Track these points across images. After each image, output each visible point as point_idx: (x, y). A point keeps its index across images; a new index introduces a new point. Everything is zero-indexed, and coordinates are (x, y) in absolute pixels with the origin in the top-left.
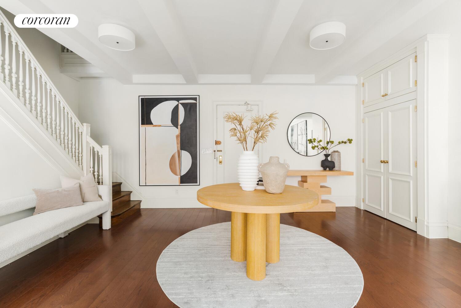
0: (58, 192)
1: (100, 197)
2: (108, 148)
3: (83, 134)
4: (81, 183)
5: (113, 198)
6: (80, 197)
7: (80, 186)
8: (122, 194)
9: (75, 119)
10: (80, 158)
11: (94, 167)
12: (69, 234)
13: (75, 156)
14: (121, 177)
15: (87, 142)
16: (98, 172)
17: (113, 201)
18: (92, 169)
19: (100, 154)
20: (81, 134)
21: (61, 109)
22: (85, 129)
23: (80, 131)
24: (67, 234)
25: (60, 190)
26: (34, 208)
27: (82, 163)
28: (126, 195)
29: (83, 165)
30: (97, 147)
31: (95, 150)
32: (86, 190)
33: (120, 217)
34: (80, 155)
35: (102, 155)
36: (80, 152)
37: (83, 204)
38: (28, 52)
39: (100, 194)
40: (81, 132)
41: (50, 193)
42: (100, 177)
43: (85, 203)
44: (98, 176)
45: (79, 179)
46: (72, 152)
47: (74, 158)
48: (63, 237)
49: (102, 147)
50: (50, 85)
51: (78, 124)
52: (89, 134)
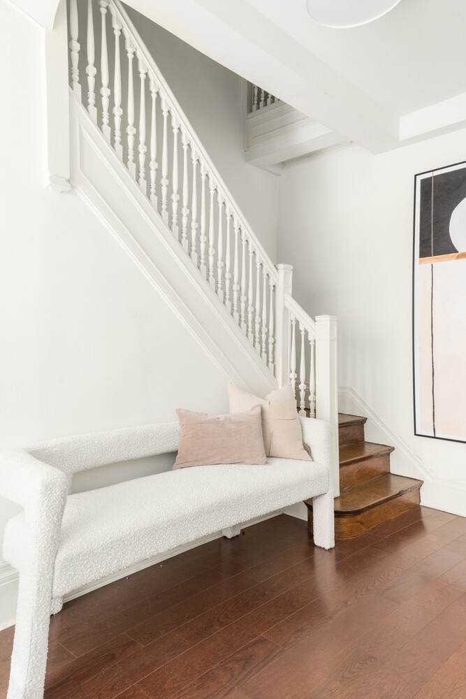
0: (217, 421)
1: (307, 448)
2: (328, 323)
3: (278, 289)
4: (266, 406)
5: (341, 456)
6: (259, 442)
7: (262, 413)
8: (368, 451)
9: (262, 256)
10: (271, 347)
11: (298, 371)
12: (243, 532)
13: (260, 342)
14: (364, 403)
15: (286, 309)
16: (307, 384)
17: (341, 465)
18: (293, 375)
19: (310, 338)
20: (274, 290)
21: (235, 234)
22: (282, 277)
23: (271, 283)
24: (238, 532)
25: (222, 417)
26: (174, 453)
27: (274, 358)
28: (378, 456)
29: (276, 363)
30: (305, 321)
31: (301, 328)
32: (275, 426)
33: (359, 518)
34: (271, 340)
35: (315, 341)
36: (271, 333)
37: (267, 463)
38: (177, 110)
39: (309, 441)
40: (274, 286)
41: (202, 423)
42: (311, 398)
43: (273, 459)
44: (307, 393)
45: (262, 396)
46: (254, 332)
47: (257, 344)
48: (229, 536)
49: (315, 321)
50: (216, 180)
51: (268, 266)
52: (290, 290)
